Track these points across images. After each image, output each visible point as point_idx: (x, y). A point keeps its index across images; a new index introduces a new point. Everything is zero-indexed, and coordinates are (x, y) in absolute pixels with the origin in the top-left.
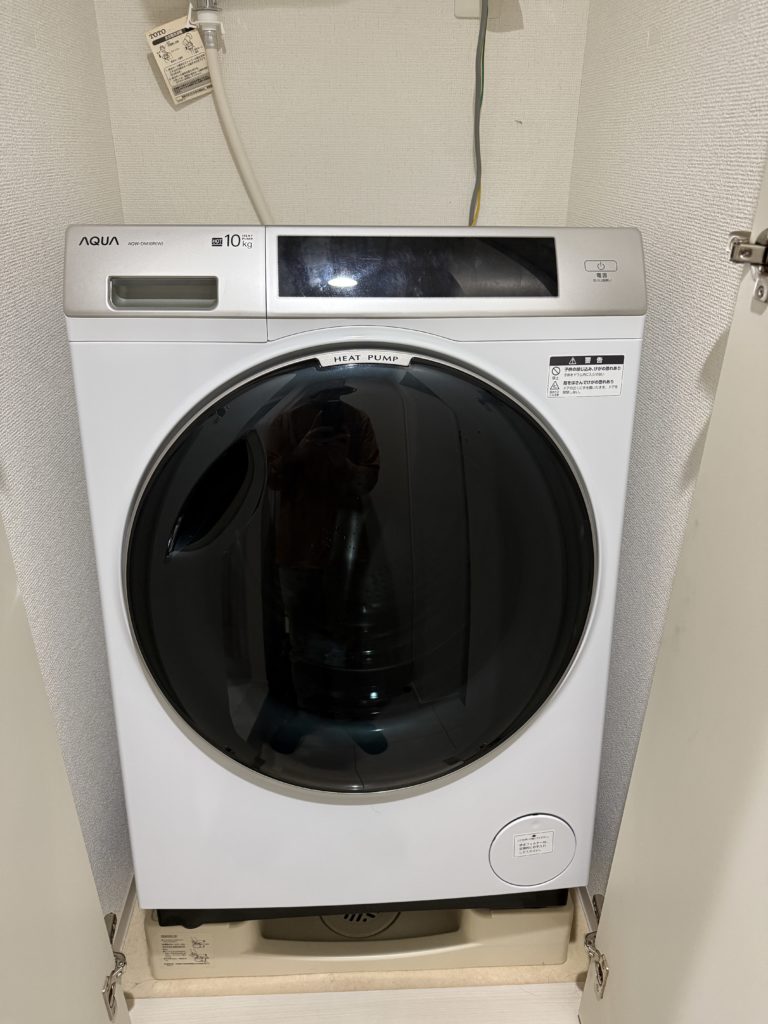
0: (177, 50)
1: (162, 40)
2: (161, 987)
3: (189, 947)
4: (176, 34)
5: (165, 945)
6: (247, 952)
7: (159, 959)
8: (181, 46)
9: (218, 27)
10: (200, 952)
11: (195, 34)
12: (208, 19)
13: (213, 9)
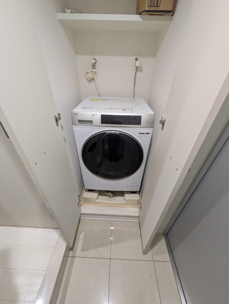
0: (90, 75)
1: (87, 73)
2: (85, 204)
3: (89, 199)
4: (89, 72)
7: (85, 201)
8: (90, 74)
9: (96, 71)
11: (92, 72)
12: (94, 70)
13: (95, 69)
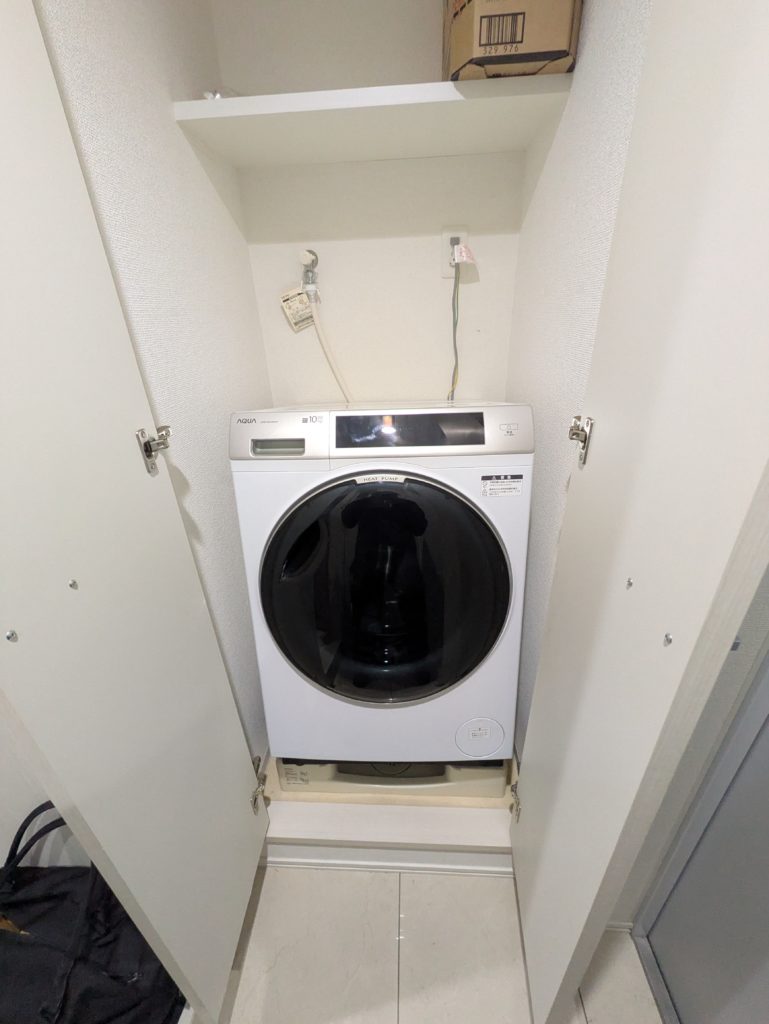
0: (295, 304)
1: (288, 300)
2: (285, 794)
3: (299, 775)
5: (287, 773)
6: (329, 780)
7: (284, 781)
8: (297, 302)
9: (316, 292)
10: (304, 777)
11: (304, 295)
12: (311, 288)
13: (313, 283)
